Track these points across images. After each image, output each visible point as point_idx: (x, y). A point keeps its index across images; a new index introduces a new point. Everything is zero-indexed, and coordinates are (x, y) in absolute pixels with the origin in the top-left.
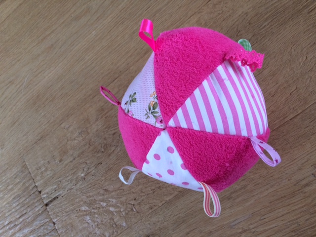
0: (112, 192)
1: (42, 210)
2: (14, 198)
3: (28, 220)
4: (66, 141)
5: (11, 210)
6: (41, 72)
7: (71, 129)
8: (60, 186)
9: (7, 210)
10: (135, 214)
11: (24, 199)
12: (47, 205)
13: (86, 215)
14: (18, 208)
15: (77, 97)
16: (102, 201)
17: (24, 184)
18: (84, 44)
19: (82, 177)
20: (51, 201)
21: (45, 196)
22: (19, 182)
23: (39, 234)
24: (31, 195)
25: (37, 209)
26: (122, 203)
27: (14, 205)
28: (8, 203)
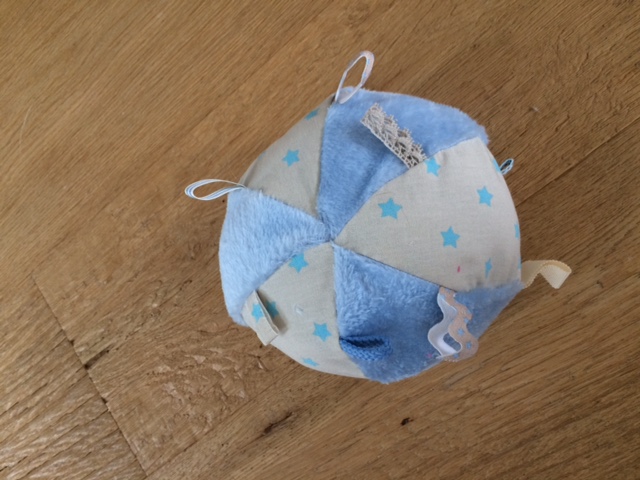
0: (216, 334)
1: (78, 376)
2: (21, 357)
3: (51, 398)
4: (117, 239)
5: (16, 381)
6: (55, 102)
7: (126, 215)
8: (112, 327)
9: (8, 382)
10: (261, 374)
11: (40, 357)
12: (87, 366)
13: (167, 381)
14: (28, 375)
15: (134, 150)
16: (196, 354)
17: (38, 328)
18: (141, 40)
19: (154, 310)
20: (95, 359)
21: (82, 349)
22: (27, 325)
23: (76, 424)
24: (53, 350)
25: (69, 376)
26: (236, 355)
27: (22, 370)
28: (8, 368)
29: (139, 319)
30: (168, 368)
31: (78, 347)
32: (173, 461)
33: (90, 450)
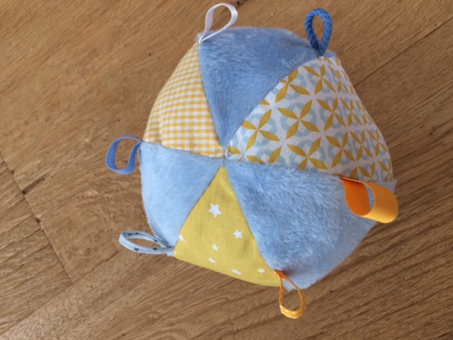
29: (72, 152)
30: (96, 193)
31: (17, 176)
32: (96, 270)
33: (23, 263)
